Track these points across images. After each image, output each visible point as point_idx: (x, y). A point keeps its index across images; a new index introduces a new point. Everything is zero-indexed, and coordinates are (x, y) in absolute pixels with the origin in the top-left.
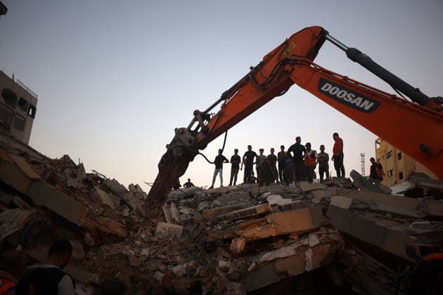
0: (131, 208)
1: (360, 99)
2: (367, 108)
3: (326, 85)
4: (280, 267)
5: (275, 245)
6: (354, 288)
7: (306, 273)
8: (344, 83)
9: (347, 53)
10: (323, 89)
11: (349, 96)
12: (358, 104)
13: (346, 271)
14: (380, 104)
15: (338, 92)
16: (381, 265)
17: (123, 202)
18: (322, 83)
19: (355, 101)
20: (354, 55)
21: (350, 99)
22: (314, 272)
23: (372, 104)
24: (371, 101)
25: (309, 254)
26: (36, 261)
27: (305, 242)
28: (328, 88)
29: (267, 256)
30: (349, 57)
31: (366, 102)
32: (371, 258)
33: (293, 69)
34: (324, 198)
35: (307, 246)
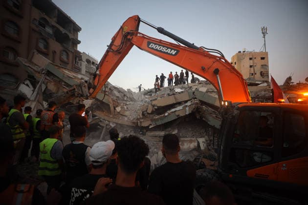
0: (128, 97)
1: (170, 50)
2: (174, 53)
3: (151, 44)
4: (177, 113)
5: (176, 106)
6: (203, 119)
7: (186, 115)
8: (160, 43)
9: (157, 30)
10: (150, 46)
11: (164, 48)
12: (169, 52)
13: (201, 113)
14: (179, 51)
15: (158, 48)
16: (213, 110)
17: (124, 95)
18: (149, 43)
19: (167, 51)
20: (161, 30)
21: (165, 50)
22: (190, 114)
23: (175, 52)
24: (175, 50)
25: (187, 108)
26: (97, 116)
27: (186, 104)
28: (152, 46)
29: (173, 110)
30: (159, 32)
31: (173, 51)
32: (210, 108)
33: (132, 38)
34: (196, 89)
35: (186, 106)
